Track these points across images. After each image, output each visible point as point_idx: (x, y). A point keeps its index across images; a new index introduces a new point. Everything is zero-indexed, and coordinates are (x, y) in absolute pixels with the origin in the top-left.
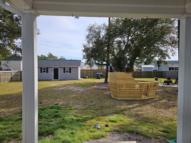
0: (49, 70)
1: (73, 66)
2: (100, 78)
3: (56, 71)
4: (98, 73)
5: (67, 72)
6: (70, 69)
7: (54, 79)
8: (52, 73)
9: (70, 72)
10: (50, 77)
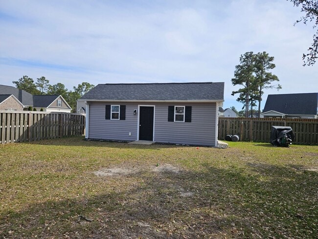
0: (129, 111)
1: (200, 98)
2: (286, 145)
3: (147, 115)
4: (277, 127)
5: (179, 118)
6: (189, 110)
7: (140, 139)
8: (134, 121)
9: (188, 119)
10: (130, 134)
